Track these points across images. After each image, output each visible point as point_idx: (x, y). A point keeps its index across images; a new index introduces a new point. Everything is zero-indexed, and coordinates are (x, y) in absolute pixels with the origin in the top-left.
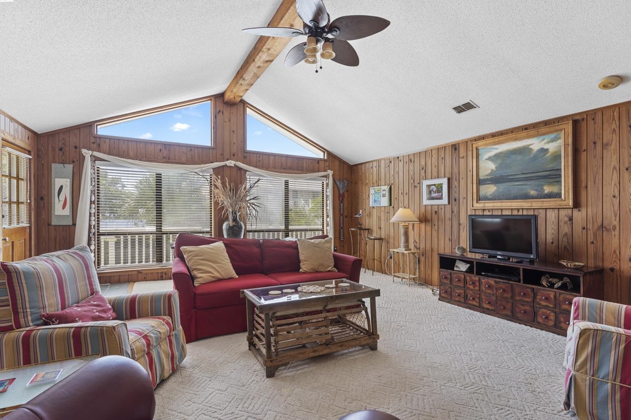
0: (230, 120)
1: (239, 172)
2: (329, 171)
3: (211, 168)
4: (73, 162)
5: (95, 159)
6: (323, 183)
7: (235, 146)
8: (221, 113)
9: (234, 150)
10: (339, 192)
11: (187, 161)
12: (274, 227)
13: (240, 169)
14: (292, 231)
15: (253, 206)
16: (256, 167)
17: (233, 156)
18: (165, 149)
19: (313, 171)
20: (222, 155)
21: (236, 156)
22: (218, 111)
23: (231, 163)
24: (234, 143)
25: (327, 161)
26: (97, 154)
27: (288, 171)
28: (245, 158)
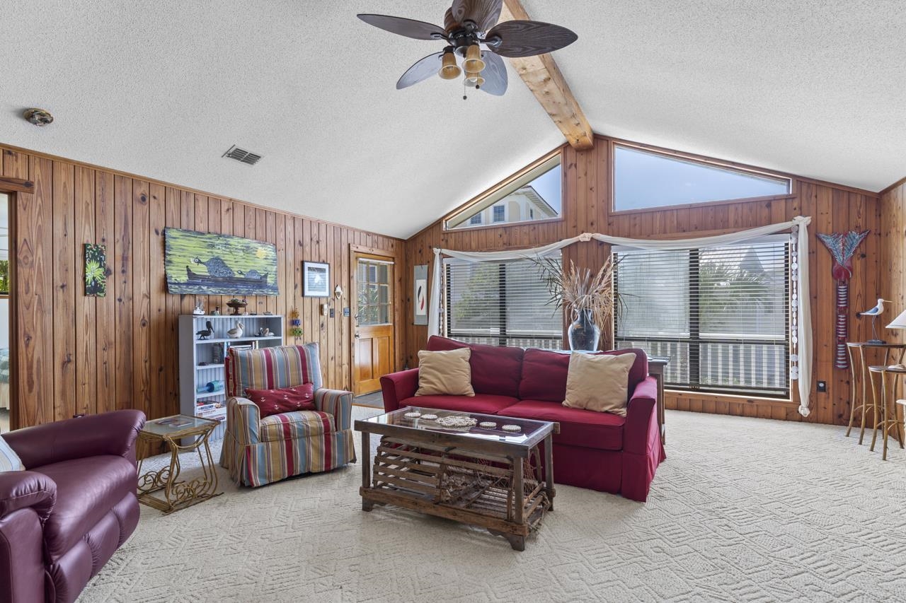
0: (586, 174)
1: (600, 247)
2: (799, 218)
3: (557, 249)
4: (428, 262)
5: (443, 256)
6: (787, 244)
7: (594, 211)
8: (573, 167)
9: (593, 215)
10: (834, 260)
11: (530, 244)
12: (667, 334)
13: (602, 243)
14: (706, 342)
16: (628, 236)
17: (591, 226)
18: (506, 232)
19: (756, 224)
20: (574, 227)
21: (595, 226)
22: (569, 164)
23: (586, 237)
24: (593, 206)
25: (793, 198)
26: (445, 251)
27: (690, 234)
28: (609, 225)
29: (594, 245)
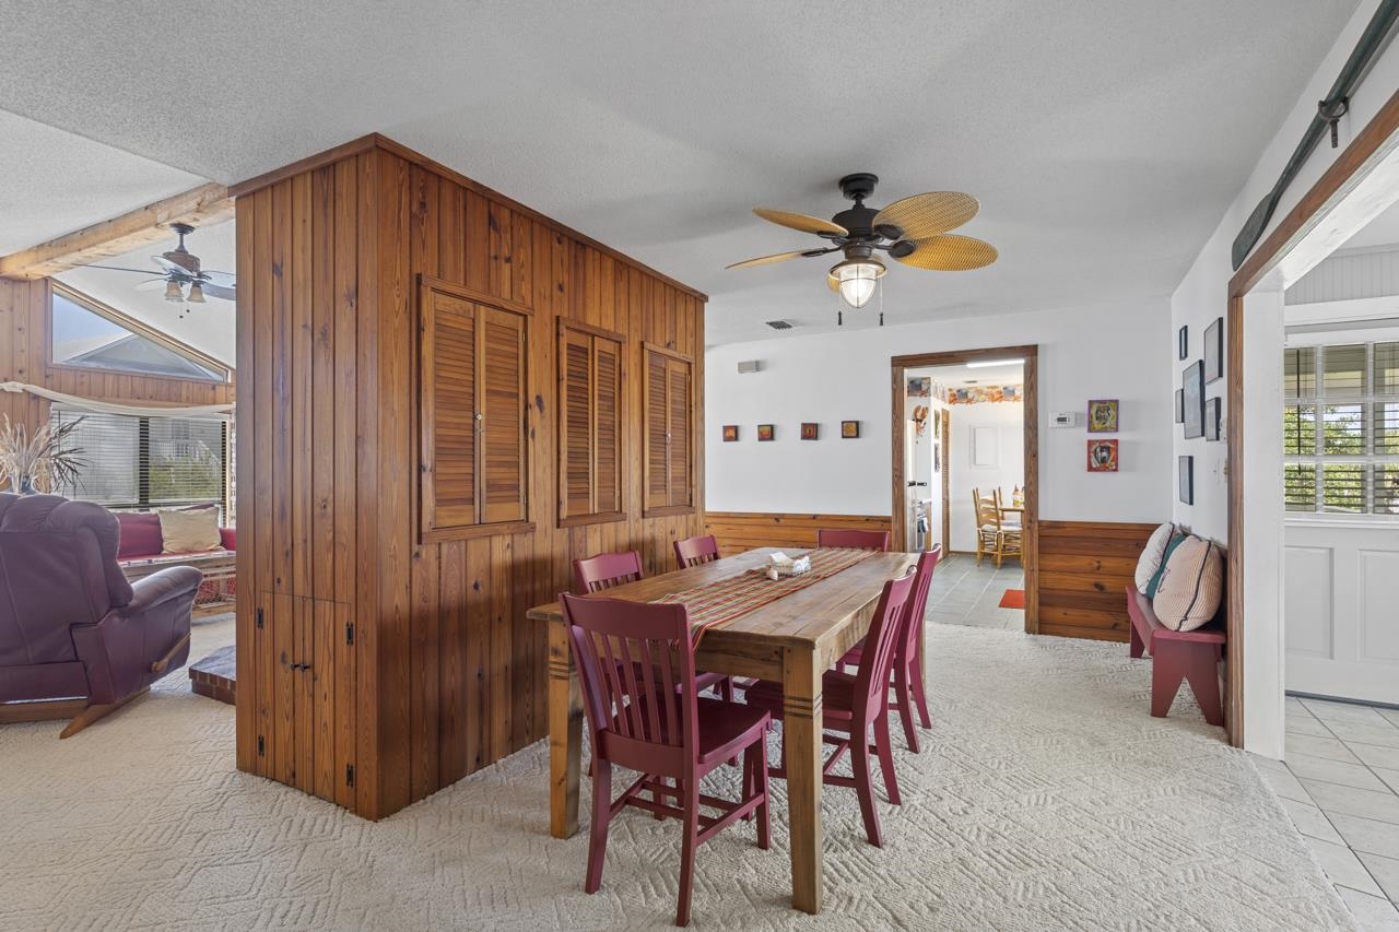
0: (11, 308)
1: (32, 403)
6: (225, 422)
7: (24, 356)
9: (22, 363)
13: (36, 397)
15: (68, 463)
16: (74, 394)
17: (18, 374)
19: (203, 403)
21: (25, 375)
23: (14, 387)
24: (23, 351)
25: (232, 386)
27: (146, 402)
28: (47, 377)
29: (25, 397)
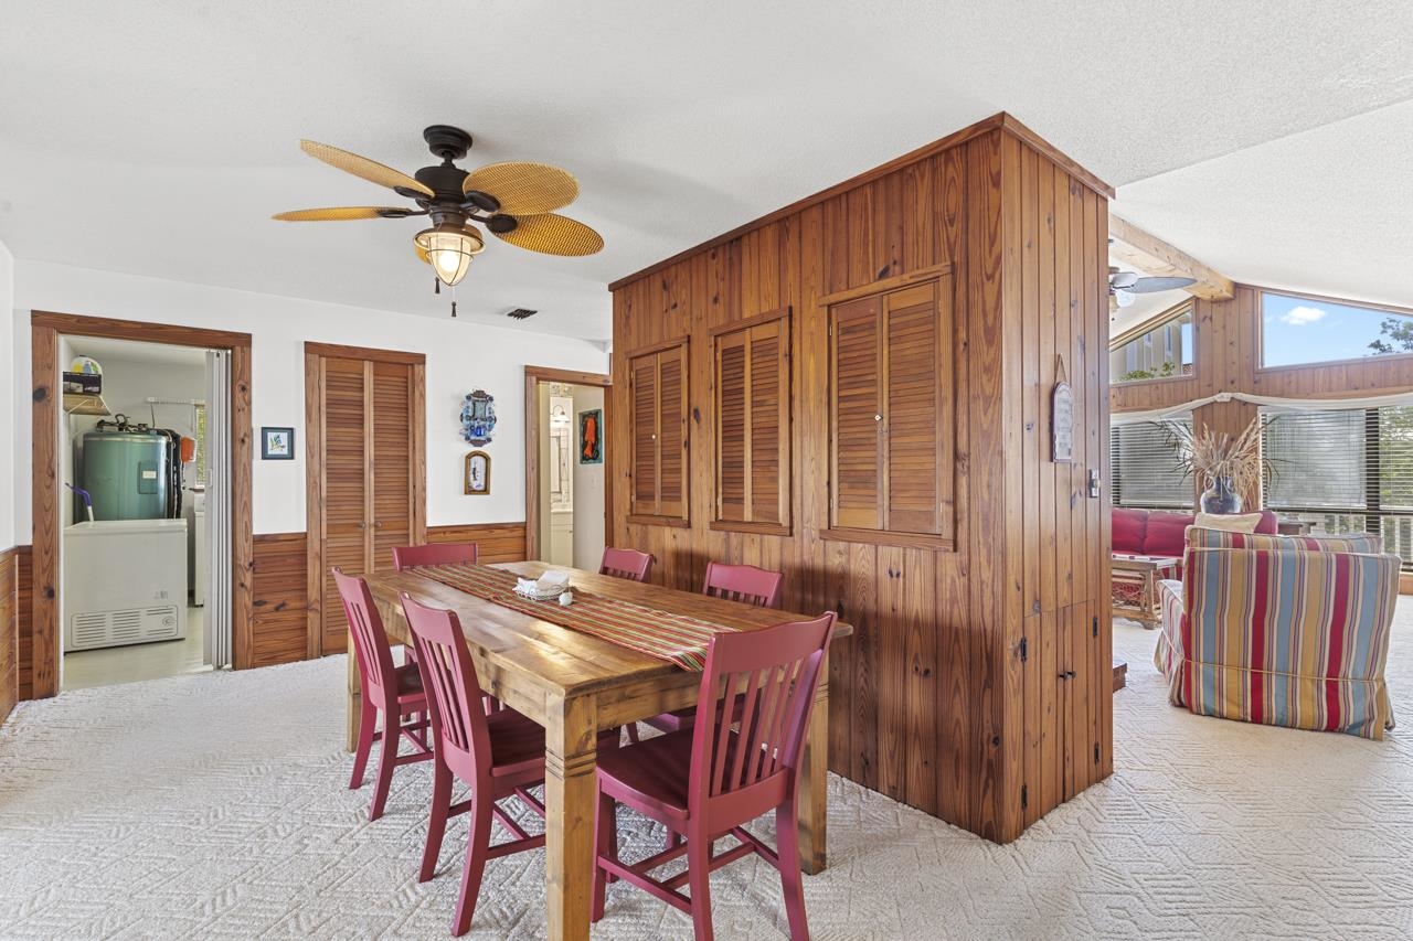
0: (1224, 327)
1: (1243, 408)
3: (1186, 410)
7: (1235, 368)
8: (1207, 320)
9: (1234, 372)
12: (1336, 504)
13: (1245, 404)
14: (1389, 513)
16: (1281, 395)
17: (1231, 384)
18: (1120, 392)
20: (1209, 386)
21: (1236, 384)
22: (1202, 316)
23: (1222, 397)
24: (1234, 363)
27: (1364, 391)
28: (1255, 382)
29: (1236, 405)
